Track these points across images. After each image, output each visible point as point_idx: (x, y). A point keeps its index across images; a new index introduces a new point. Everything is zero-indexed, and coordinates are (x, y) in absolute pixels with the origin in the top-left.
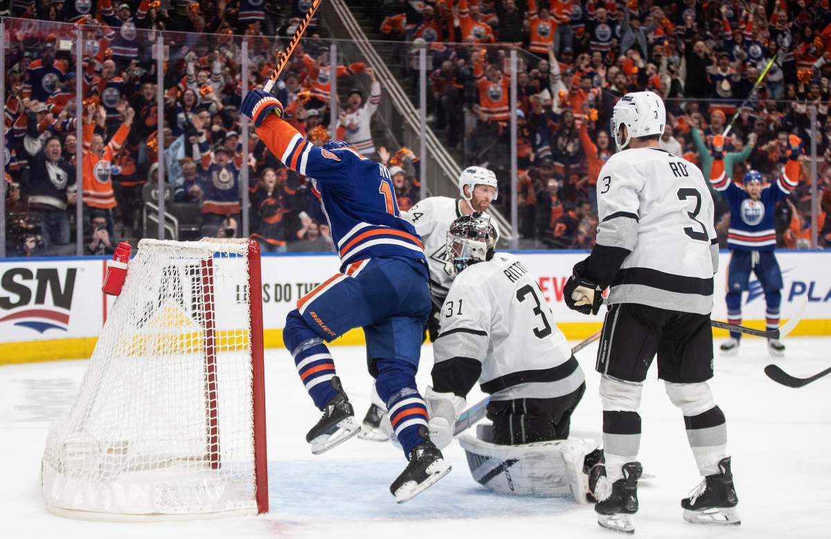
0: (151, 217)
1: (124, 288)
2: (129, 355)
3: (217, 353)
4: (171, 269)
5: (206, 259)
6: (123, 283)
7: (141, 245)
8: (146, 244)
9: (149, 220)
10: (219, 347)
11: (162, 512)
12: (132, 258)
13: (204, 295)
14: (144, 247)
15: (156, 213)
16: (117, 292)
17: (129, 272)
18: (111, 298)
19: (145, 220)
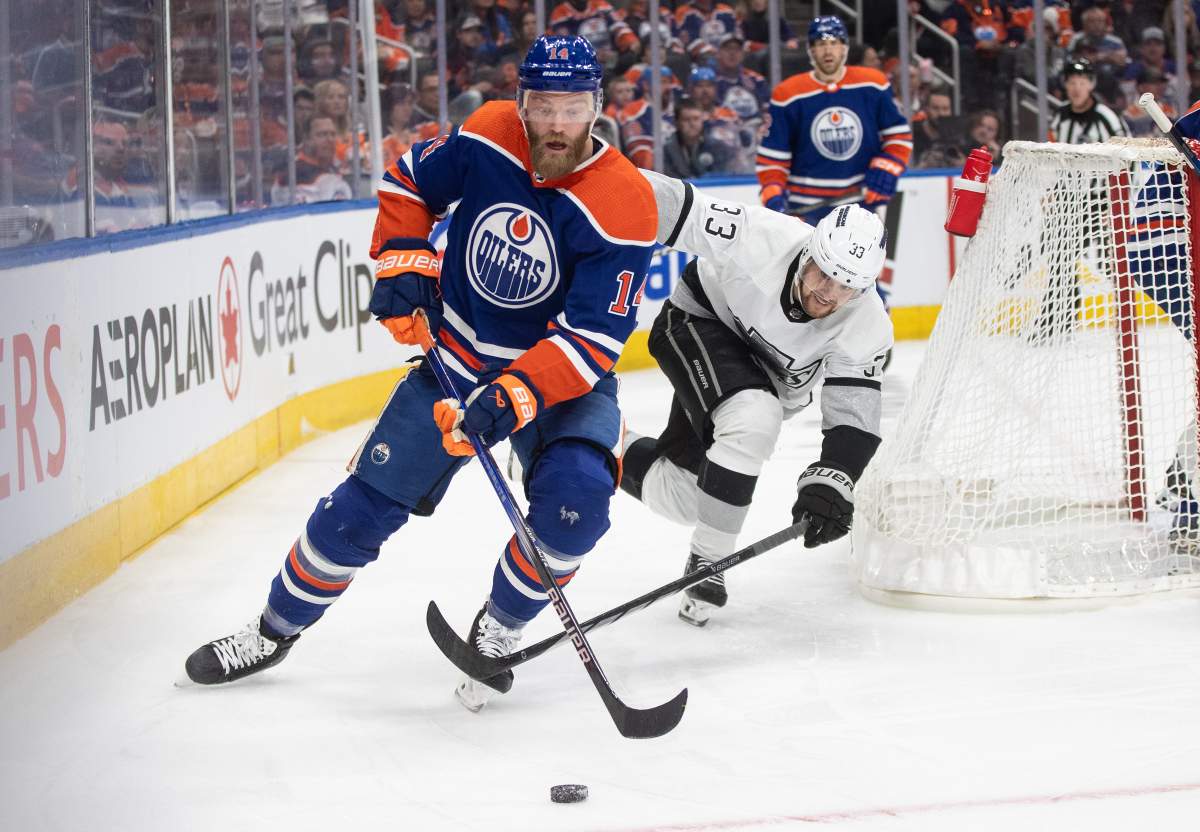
0: (1026, 104)
1: (982, 223)
2: (992, 334)
3: (1139, 329)
4: (1060, 190)
5: (1117, 174)
6: (979, 215)
7: (1009, 151)
8: (1016, 150)
9: (1022, 109)
10: (1141, 320)
11: (1050, 595)
12: (994, 172)
13: (1114, 232)
14: (1015, 154)
15: (1033, 97)
16: (970, 232)
17: (989, 197)
18: (961, 242)
19: (1015, 108)
